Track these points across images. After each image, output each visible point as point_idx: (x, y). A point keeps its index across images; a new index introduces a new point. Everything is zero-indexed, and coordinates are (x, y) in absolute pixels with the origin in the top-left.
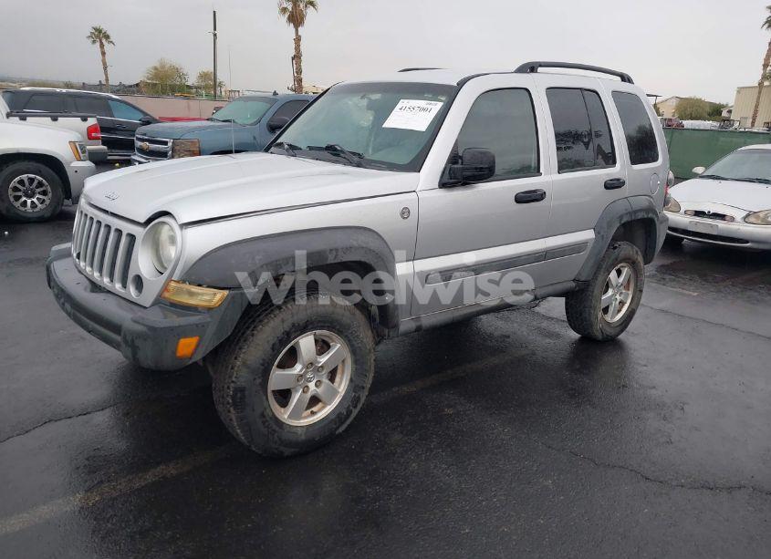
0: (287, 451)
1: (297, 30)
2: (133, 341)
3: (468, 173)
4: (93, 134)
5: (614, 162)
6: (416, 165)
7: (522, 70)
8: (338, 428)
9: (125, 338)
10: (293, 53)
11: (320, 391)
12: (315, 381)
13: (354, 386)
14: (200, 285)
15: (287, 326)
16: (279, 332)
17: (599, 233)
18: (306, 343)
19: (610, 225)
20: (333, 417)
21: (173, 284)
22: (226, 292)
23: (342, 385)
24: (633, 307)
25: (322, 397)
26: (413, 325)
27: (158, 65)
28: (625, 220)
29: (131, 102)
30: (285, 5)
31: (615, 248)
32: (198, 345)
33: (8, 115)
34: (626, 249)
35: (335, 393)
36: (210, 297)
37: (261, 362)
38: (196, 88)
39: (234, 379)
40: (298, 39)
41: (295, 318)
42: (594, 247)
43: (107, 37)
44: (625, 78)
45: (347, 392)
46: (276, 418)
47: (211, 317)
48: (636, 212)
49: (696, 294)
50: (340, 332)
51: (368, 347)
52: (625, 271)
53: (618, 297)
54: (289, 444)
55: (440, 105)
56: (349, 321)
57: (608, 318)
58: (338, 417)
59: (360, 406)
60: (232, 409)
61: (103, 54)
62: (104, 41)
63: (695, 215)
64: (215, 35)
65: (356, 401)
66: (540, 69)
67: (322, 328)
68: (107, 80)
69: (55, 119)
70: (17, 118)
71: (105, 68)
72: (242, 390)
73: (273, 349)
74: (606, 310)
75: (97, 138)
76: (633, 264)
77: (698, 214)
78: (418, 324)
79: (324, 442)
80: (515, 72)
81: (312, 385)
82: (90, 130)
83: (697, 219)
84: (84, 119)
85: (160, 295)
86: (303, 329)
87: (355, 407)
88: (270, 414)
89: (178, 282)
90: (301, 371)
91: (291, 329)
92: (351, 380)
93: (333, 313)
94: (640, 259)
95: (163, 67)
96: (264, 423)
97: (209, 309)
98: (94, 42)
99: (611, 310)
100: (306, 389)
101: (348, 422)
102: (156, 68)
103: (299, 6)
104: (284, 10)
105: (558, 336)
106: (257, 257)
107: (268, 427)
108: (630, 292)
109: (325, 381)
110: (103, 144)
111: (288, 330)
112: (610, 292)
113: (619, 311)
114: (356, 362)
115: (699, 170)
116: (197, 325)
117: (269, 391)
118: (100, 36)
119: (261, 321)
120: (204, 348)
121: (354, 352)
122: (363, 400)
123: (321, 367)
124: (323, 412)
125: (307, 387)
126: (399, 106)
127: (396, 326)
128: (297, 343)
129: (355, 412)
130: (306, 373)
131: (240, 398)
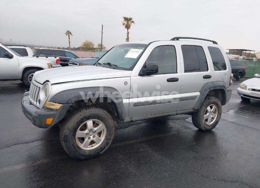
0: (82, 158)
1: (128, 30)
2: (34, 119)
3: (148, 71)
4: (58, 62)
5: (208, 70)
6: (131, 69)
7: (173, 39)
8: (100, 152)
9: (32, 118)
10: (126, 38)
11: (94, 139)
12: (92, 136)
13: (107, 138)
14: (56, 103)
15: (82, 117)
16: (79, 119)
17: (201, 93)
18: (90, 123)
19: (205, 91)
20: (99, 148)
21: (47, 102)
22: (62, 105)
23: (103, 138)
24: (218, 119)
25: (95, 141)
26: (129, 120)
27: (85, 42)
28: (211, 89)
29: (72, 53)
30: (124, 23)
31: (209, 99)
32: (53, 121)
33: (33, 56)
34: (213, 99)
35: (100, 140)
36: (57, 106)
37: (73, 128)
38: (97, 49)
39: (64, 133)
40: (128, 33)
41: (85, 114)
42: (200, 98)
43: (71, 33)
44: (214, 42)
45: (104, 140)
46: (79, 147)
47: (57, 112)
48: (216, 87)
49: (248, 117)
50: (101, 120)
51: (112, 126)
52: (214, 107)
53: (211, 116)
54: (82, 155)
55: (142, 50)
56: (104, 117)
57: (208, 123)
58: (101, 148)
59: (108, 146)
60: (63, 142)
61: (69, 38)
62: (70, 35)
63: (252, 90)
64: (102, 32)
65: (107, 144)
66: (180, 39)
67: (95, 118)
68: (70, 46)
69: (47, 57)
70: (36, 57)
71: (69, 43)
72: (67, 136)
73: (77, 124)
74: (207, 120)
75: (59, 63)
76: (217, 105)
77: (253, 90)
78: (131, 120)
79: (95, 156)
80: (170, 40)
81: (92, 137)
82: (57, 61)
83: (253, 92)
84: (56, 57)
85: (44, 105)
86: (88, 118)
87: (107, 145)
88: (76, 145)
89: (49, 101)
90: (88, 132)
91: (83, 118)
92: (106, 137)
93: (99, 114)
94: (220, 103)
95: (87, 42)
96: (74, 147)
97: (57, 110)
98: (67, 35)
99: (209, 120)
100: (89, 138)
101: (104, 150)
102: (85, 43)
103: (129, 23)
104: (124, 24)
105: (190, 129)
106: (72, 95)
107: (75, 149)
108: (216, 115)
109: (96, 136)
110: (61, 65)
111: (82, 118)
112: (208, 114)
113: (212, 121)
114: (107, 130)
115: (257, 75)
116: (52, 114)
117: (76, 137)
118: (69, 33)
119: (74, 115)
120: (55, 122)
121: (107, 127)
122: (110, 143)
123: (95, 131)
124: (95, 146)
125: (90, 137)
126: (130, 51)
127: (123, 120)
128: (86, 123)
129: (107, 148)
130: (89, 133)
131: (66, 139)
